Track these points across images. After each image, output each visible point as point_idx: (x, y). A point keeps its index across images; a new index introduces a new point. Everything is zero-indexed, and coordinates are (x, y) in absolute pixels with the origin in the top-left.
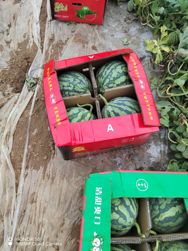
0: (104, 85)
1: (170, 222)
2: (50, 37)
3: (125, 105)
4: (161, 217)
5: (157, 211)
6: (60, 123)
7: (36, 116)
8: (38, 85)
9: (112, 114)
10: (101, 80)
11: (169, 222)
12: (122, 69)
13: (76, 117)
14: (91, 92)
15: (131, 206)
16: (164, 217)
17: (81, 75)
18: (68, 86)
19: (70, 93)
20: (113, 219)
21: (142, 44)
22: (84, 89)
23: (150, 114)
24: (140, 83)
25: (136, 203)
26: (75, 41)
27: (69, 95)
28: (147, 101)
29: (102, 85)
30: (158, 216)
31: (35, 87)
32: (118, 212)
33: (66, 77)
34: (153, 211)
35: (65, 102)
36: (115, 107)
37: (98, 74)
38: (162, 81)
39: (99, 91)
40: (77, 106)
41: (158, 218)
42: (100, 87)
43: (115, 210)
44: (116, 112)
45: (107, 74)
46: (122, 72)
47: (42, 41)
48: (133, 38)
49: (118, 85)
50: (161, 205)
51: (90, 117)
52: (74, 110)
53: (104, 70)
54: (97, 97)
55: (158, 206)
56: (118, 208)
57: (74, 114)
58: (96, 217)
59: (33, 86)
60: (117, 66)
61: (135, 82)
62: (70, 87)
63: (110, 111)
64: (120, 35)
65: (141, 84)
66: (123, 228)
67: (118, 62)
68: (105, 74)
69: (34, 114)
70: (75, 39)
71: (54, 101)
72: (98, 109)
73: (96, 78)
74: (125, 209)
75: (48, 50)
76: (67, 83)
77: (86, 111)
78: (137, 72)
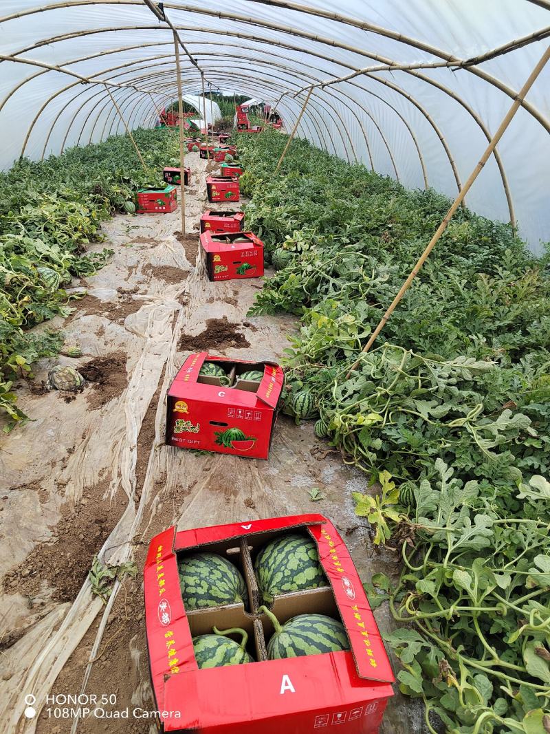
0: (272, 586)
2: (158, 478)
3: (316, 631)
6: (177, 670)
7: (104, 663)
8: (117, 583)
9: (290, 652)
10: (266, 574)
12: (307, 552)
13: (212, 657)
14: (244, 600)
17: (224, 562)
18: (197, 585)
19: (199, 602)
21: (348, 501)
22: (230, 594)
23: (370, 652)
24: (344, 584)
26: (210, 489)
27: (198, 606)
28: (362, 625)
29: (267, 584)
31: (110, 588)
33: (193, 565)
35: (192, 620)
36: (297, 635)
37: (259, 561)
38: (399, 582)
39: (262, 598)
40: (213, 633)
42: (264, 590)
44: (299, 647)
45: (277, 563)
46: (308, 559)
47: (138, 486)
48: (330, 488)
49: (301, 587)
51: (243, 659)
52: (208, 642)
53: (271, 554)
54: (257, 612)
57: (208, 650)
59: (104, 586)
60: (298, 546)
61: (332, 581)
62: (200, 588)
63: (286, 645)
64: (301, 481)
65: (347, 587)
67: (300, 539)
68: (274, 563)
69: (99, 659)
70: (209, 483)
71: (166, 618)
72: (260, 637)
73: (256, 570)
75: (149, 504)
76: (195, 578)
77: (234, 644)
78: (336, 561)
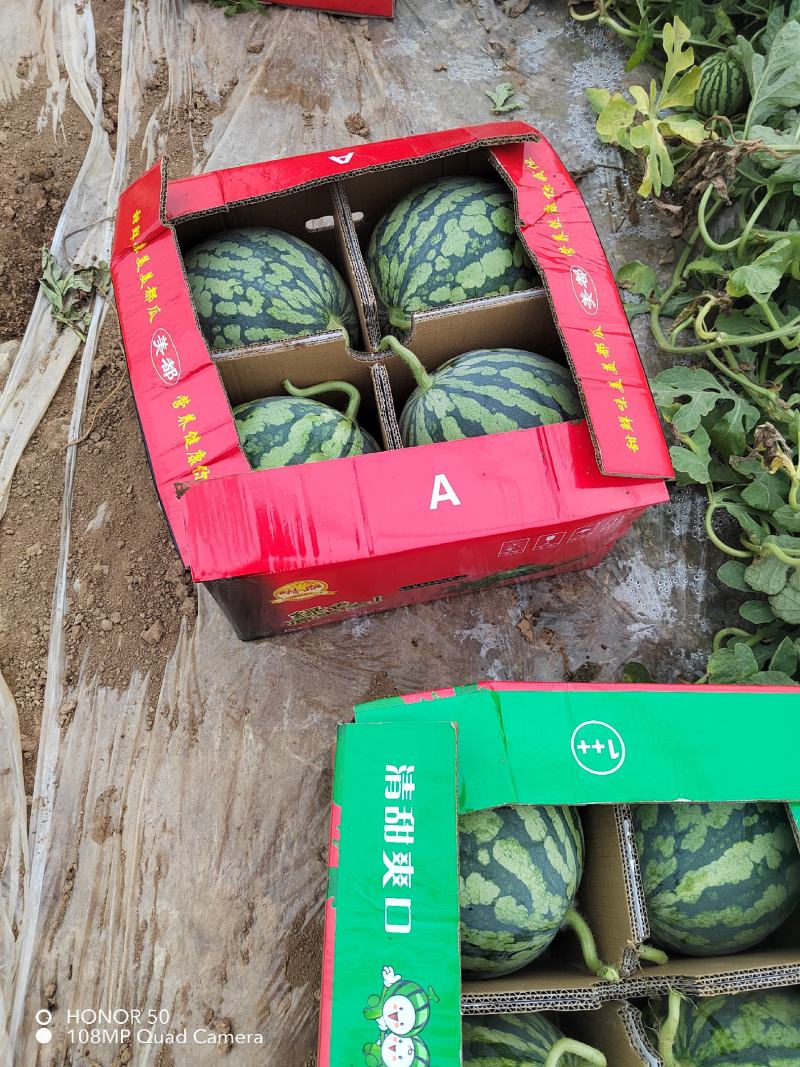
0: (408, 294)
1: (728, 909)
2: (149, 73)
3: (507, 384)
4: (688, 887)
5: (666, 860)
6: (204, 474)
7: (98, 445)
8: (99, 302)
9: (451, 428)
10: (394, 270)
11: (725, 908)
12: (488, 215)
13: (281, 444)
14: (347, 327)
15: (549, 844)
16: (698, 889)
17: (297, 246)
18: (238, 299)
19: (247, 333)
20: (471, 904)
21: (576, 111)
22: (315, 315)
23: (625, 423)
24: (576, 283)
25: (572, 827)
26: (266, 95)
27: (247, 343)
28: (610, 367)
29: (397, 292)
30: (674, 881)
31: (87, 310)
32: (493, 872)
33: (224, 254)
34: (652, 862)
35: (227, 372)
36: (465, 393)
37: (378, 242)
39: (388, 322)
40: (286, 394)
41: (675, 893)
42: (391, 303)
43: (477, 862)
44: (470, 417)
45: (419, 243)
46: (490, 230)
47: (108, 96)
48: (538, 83)
49: (473, 294)
50: (687, 836)
51: (350, 444)
52: (271, 413)
53: (405, 224)
54: (376, 349)
55: (671, 840)
56: (491, 854)
57: (272, 430)
58: (390, 902)
59: (76, 308)
60: (467, 201)
61: (551, 278)
62: (246, 304)
63: (440, 414)
64: (473, 69)
65: (580, 289)
66: (515, 942)
67: (472, 184)
68: (411, 243)
69: (88, 438)
70: (264, 82)
71: (170, 370)
72: (384, 401)
73: (371, 262)
74: (525, 856)
75: (140, 138)
76: (232, 282)
77: (329, 414)
78: (558, 232)
